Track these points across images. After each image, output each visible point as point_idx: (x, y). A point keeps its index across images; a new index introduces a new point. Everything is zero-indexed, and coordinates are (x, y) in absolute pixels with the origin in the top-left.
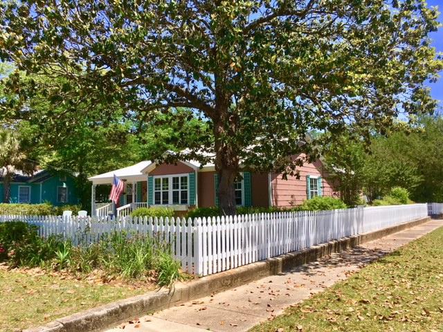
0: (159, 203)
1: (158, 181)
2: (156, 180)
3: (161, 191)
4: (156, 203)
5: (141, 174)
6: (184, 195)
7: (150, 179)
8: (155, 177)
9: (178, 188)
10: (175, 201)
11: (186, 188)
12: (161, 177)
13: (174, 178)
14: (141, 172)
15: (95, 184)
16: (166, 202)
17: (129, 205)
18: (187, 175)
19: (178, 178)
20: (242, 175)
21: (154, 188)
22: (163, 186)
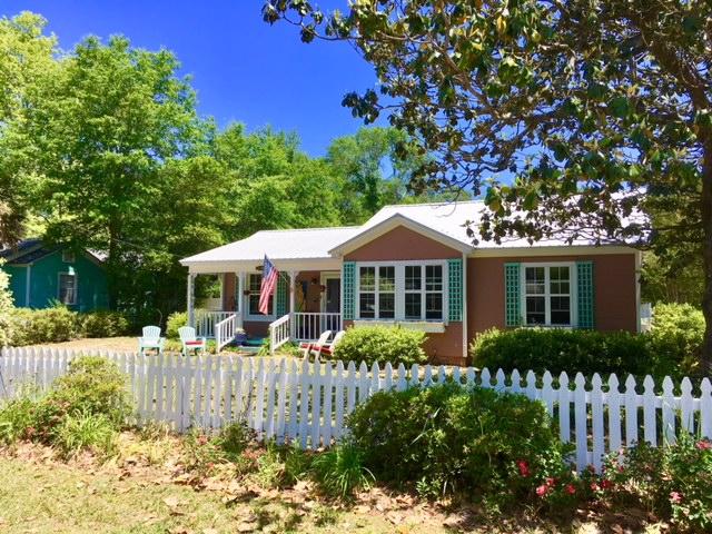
0: (372, 316)
1: (367, 273)
3: (377, 293)
4: (362, 315)
5: (330, 256)
6: (435, 301)
7: (349, 270)
8: (360, 264)
9: (419, 287)
10: (412, 313)
13: (408, 269)
14: (329, 252)
16: (387, 313)
17: (286, 318)
18: (444, 264)
19: (418, 269)
20: (573, 267)
21: (357, 285)
22: (381, 282)
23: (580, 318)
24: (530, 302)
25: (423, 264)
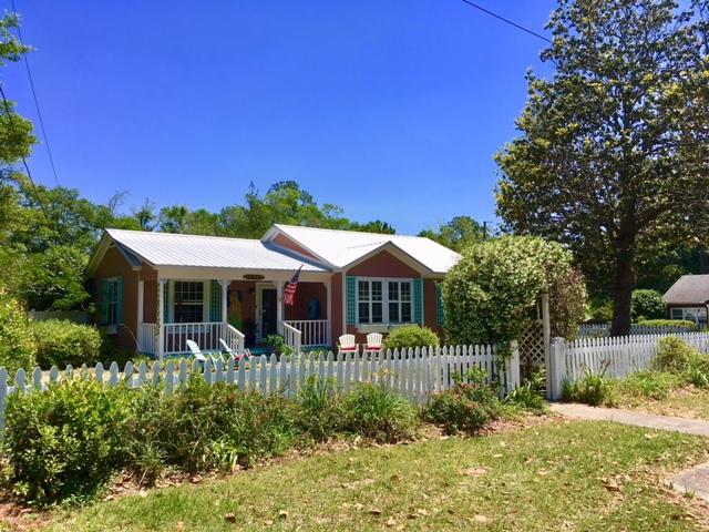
0: (367, 321)
1: (363, 286)
2: (360, 283)
3: (371, 302)
4: (361, 321)
6: (406, 308)
7: (352, 283)
8: (359, 279)
9: (396, 298)
10: (393, 317)
11: (408, 299)
12: (370, 280)
13: (390, 284)
16: (377, 319)
18: (411, 280)
19: (396, 284)
21: (357, 296)
22: (374, 293)
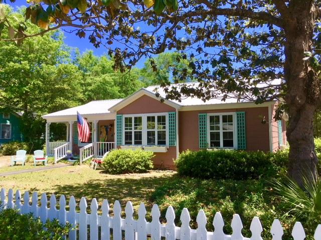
0: (131, 143)
1: (128, 120)
2: (126, 119)
3: (133, 131)
4: (126, 143)
5: (109, 112)
6: (162, 135)
7: (119, 119)
8: (125, 116)
9: (154, 128)
10: (150, 141)
11: (164, 128)
12: (133, 116)
13: (149, 118)
14: (109, 110)
15: (49, 122)
16: (138, 142)
17: (90, 145)
18: (166, 114)
19: (153, 117)
20: (234, 115)
21: (124, 127)
22: (135, 125)
23: (239, 144)
24: (212, 135)
25: (156, 115)
